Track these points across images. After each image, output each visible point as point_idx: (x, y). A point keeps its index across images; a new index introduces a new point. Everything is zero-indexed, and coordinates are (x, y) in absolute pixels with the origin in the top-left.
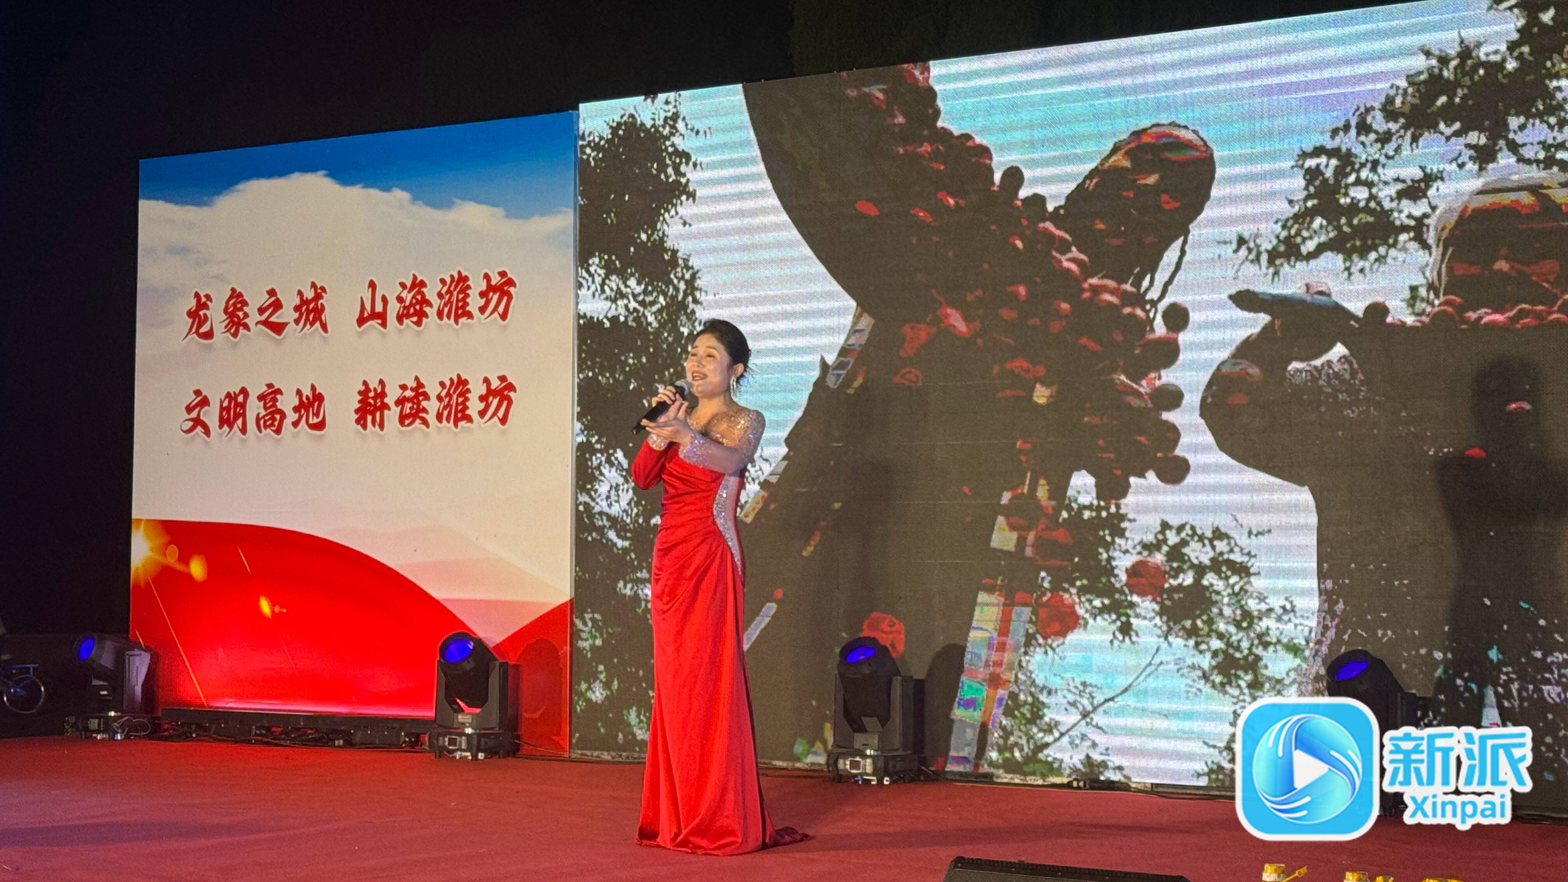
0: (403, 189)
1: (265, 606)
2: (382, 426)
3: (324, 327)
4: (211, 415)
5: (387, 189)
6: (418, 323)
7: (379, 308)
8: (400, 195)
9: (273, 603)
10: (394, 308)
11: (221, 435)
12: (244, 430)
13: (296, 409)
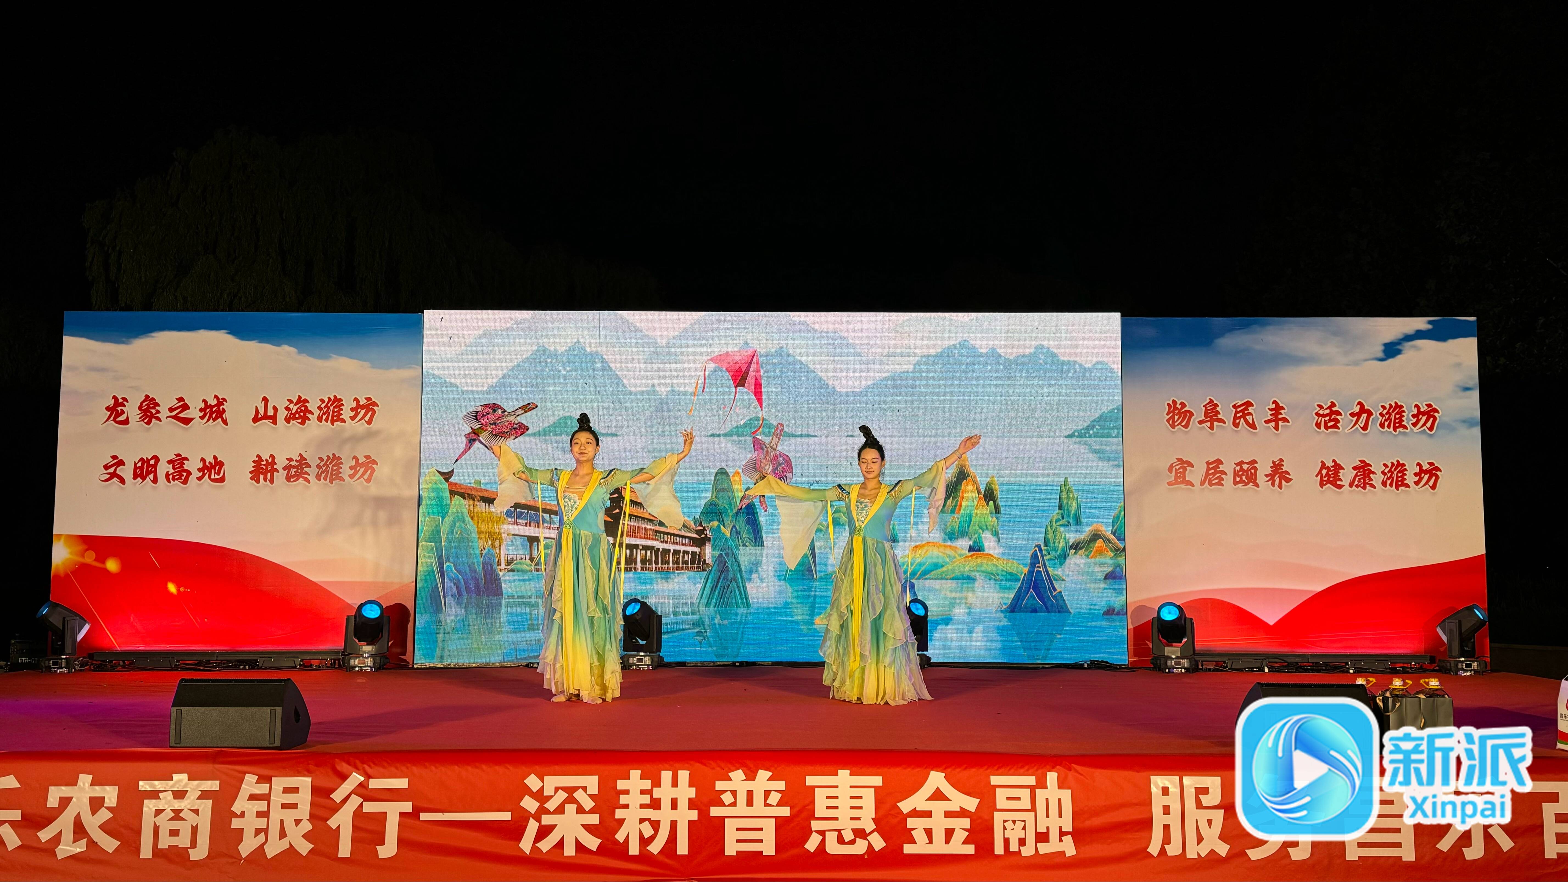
0: (290, 346)
1: (172, 588)
2: (272, 481)
3: (225, 422)
4: (127, 472)
5: (279, 345)
6: (303, 423)
7: (271, 412)
8: (286, 348)
9: (178, 586)
10: (282, 414)
11: (135, 484)
12: (155, 481)
13: (199, 470)
